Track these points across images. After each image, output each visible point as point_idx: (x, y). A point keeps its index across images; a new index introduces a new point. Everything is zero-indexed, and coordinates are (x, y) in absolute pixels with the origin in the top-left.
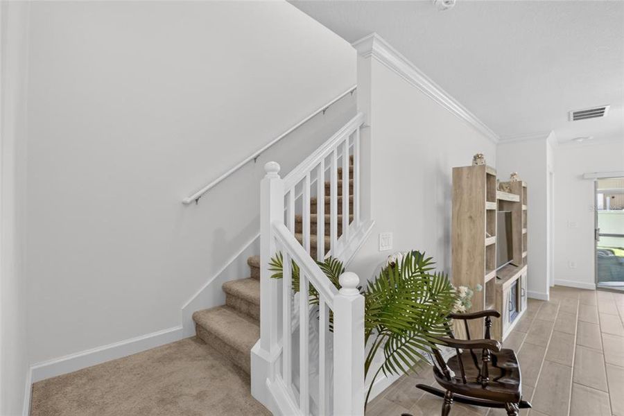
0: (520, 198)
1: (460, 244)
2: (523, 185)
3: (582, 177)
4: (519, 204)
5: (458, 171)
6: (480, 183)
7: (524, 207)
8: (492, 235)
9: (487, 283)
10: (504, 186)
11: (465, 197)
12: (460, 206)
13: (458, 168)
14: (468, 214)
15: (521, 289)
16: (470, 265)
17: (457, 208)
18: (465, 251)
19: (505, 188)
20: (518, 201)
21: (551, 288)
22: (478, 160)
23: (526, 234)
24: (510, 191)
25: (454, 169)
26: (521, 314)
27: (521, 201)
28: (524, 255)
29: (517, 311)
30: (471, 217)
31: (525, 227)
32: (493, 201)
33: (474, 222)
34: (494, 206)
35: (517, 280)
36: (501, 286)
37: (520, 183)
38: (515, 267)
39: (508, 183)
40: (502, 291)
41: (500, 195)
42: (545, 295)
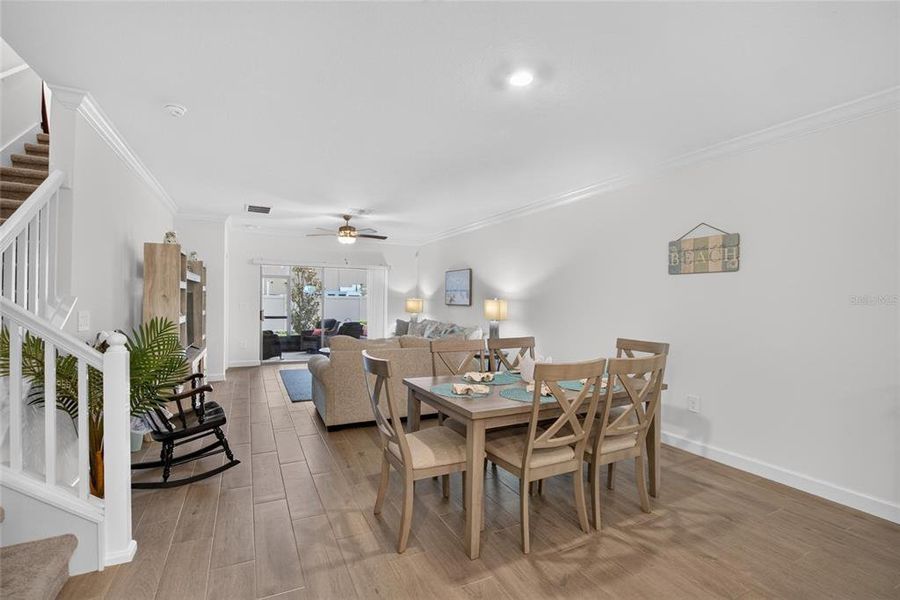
0: (202, 278)
2: (203, 265)
3: (251, 262)
4: (201, 285)
5: (150, 249)
6: (174, 263)
7: (204, 288)
10: (191, 266)
11: (159, 275)
12: (153, 283)
13: (151, 244)
14: (162, 294)
17: (150, 286)
19: (191, 269)
20: (200, 281)
21: (226, 370)
22: (171, 239)
23: (205, 316)
24: (195, 272)
27: (202, 282)
28: (203, 337)
30: (164, 296)
31: (205, 308)
32: (184, 281)
33: (168, 301)
34: (184, 285)
35: (201, 361)
37: (201, 262)
38: (198, 349)
39: (193, 263)
41: (190, 276)
42: (222, 376)
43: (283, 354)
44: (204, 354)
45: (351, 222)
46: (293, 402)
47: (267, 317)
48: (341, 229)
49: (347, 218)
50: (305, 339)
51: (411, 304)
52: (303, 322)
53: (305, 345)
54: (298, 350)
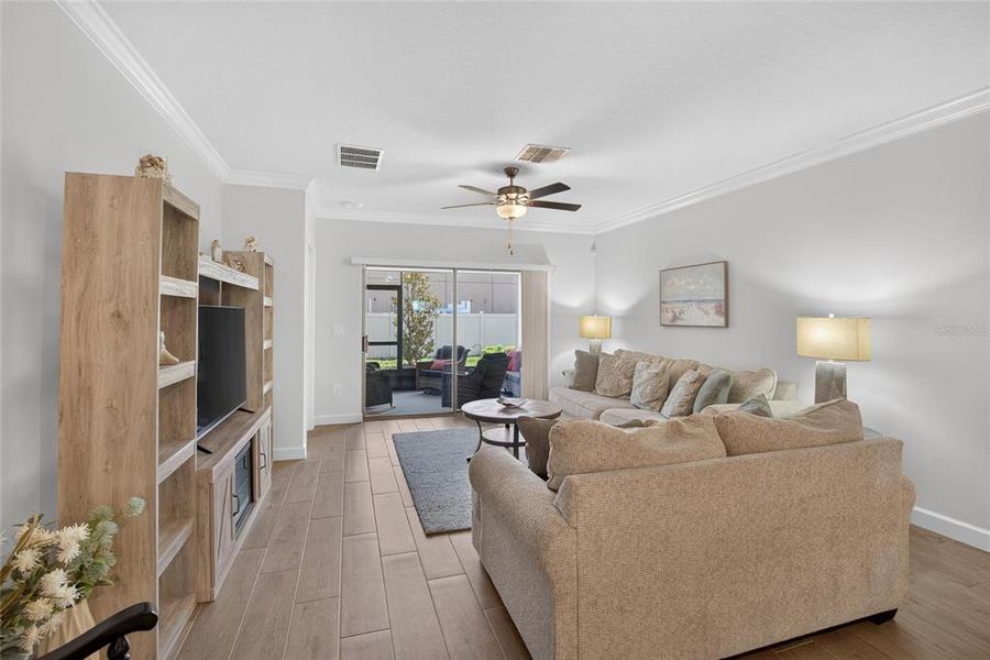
0: (260, 283)
1: (86, 392)
2: (266, 260)
3: (348, 262)
4: (259, 294)
7: (266, 302)
8: (185, 358)
9: (162, 485)
10: (230, 256)
11: (103, 261)
12: (87, 282)
13: (83, 177)
14: (111, 307)
15: (260, 454)
16: (115, 444)
17: (76, 289)
18: (99, 409)
19: (231, 262)
20: (257, 288)
21: (308, 432)
22: (151, 172)
23: (270, 349)
24: (243, 270)
25: (68, 174)
26: (260, 502)
27: (261, 288)
28: (266, 389)
29: (252, 500)
30: (118, 315)
31: (270, 337)
32: (190, 278)
33: (128, 327)
34: (187, 289)
35: (251, 440)
36: (209, 472)
37: (261, 255)
38: (247, 415)
39: (237, 254)
40: (211, 484)
42: (300, 449)
43: (396, 397)
44: (262, 423)
45: (517, 182)
46: (429, 535)
47: (371, 344)
48: (502, 191)
49: (511, 172)
50: (422, 374)
51: (591, 325)
52: (413, 346)
53: (422, 382)
54: (413, 389)
